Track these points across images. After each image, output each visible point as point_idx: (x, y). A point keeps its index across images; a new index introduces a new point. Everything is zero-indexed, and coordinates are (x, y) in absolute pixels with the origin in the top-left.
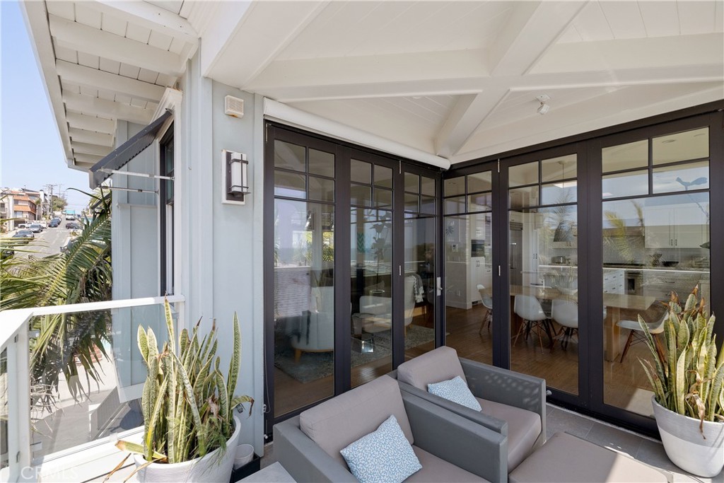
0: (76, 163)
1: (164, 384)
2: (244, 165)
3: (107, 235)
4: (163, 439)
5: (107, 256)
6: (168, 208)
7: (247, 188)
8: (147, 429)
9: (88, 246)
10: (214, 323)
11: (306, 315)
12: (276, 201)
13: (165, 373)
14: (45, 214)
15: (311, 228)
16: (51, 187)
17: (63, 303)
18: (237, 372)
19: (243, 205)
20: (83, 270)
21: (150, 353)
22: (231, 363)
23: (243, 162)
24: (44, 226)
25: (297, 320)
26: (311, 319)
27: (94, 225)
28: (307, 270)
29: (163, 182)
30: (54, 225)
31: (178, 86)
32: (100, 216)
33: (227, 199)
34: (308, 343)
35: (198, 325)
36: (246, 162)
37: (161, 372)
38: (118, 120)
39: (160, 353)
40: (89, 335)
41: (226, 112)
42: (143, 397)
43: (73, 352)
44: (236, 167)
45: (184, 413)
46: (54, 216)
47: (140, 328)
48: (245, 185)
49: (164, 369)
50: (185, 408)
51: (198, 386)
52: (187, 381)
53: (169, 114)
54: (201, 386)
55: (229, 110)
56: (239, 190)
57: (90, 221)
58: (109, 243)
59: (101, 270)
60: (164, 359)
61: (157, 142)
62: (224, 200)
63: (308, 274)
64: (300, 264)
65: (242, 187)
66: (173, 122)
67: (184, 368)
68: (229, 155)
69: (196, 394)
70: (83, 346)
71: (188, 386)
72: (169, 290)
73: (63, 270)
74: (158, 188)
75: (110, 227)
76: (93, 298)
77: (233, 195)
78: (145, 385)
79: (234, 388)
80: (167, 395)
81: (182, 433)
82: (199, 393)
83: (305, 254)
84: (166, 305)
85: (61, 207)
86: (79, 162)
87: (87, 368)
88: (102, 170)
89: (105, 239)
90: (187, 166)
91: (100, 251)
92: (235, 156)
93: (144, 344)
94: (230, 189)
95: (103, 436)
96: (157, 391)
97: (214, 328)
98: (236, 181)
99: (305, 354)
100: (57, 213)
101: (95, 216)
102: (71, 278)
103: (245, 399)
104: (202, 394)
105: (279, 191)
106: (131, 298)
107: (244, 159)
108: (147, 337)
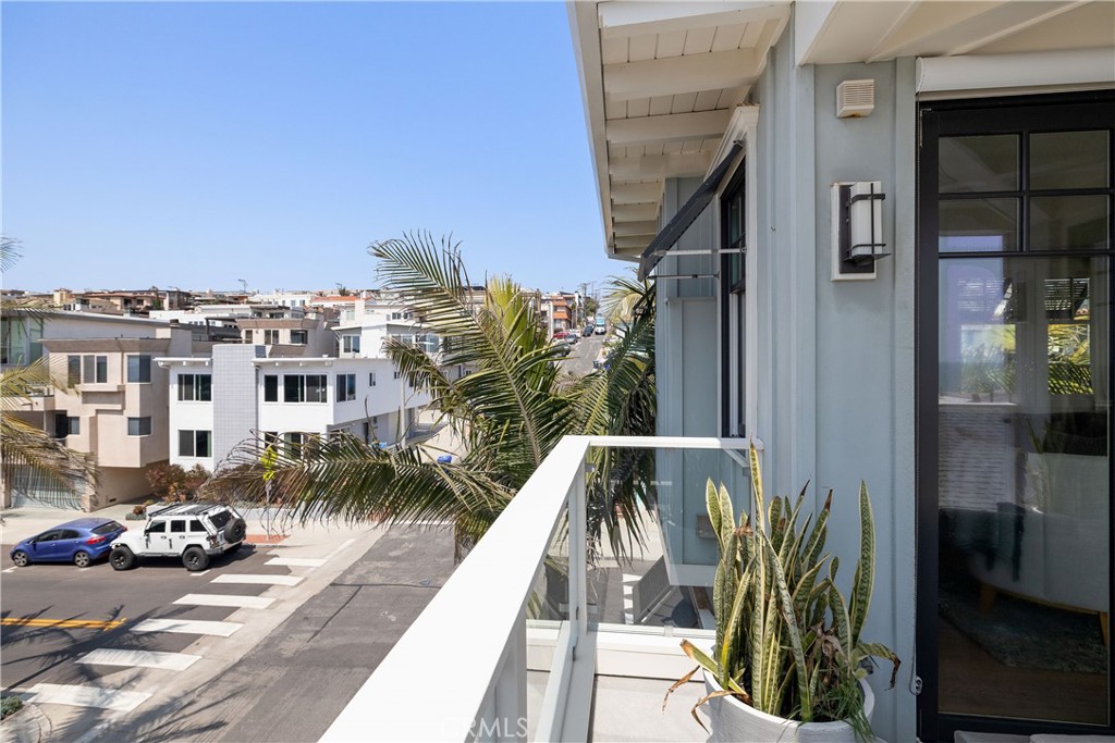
0: (616, 251)
1: (745, 577)
2: (878, 203)
3: (649, 344)
4: (742, 664)
5: (649, 374)
6: (733, 299)
7: (883, 245)
8: (720, 639)
9: (629, 359)
10: (830, 495)
11: (1012, 514)
12: (942, 263)
13: (746, 562)
14: (579, 321)
15: (1012, 316)
16: (585, 287)
17: (605, 433)
18: (866, 595)
19: (872, 280)
20: (626, 392)
21: (724, 524)
22: (857, 576)
23: (873, 197)
24: (579, 335)
25: (984, 520)
26: (1026, 525)
27: (636, 330)
28: (1003, 411)
29: (725, 257)
30: (587, 334)
31: (752, 99)
32: (641, 319)
33: (843, 271)
34: (1016, 577)
35: (803, 494)
36: (882, 197)
37: (739, 558)
38: (667, 180)
39: (737, 526)
40: (631, 480)
41: (839, 113)
42: (715, 587)
43: (616, 500)
44: (860, 211)
45: (777, 636)
46: (587, 323)
47: (709, 483)
48: (878, 240)
49: (745, 554)
50: (777, 628)
51: (800, 598)
52: (783, 585)
53: (739, 147)
54: (805, 600)
55: (844, 108)
56: (866, 251)
57: (630, 327)
58: (652, 355)
59: (644, 395)
60: (745, 537)
61: (717, 198)
62: (837, 275)
63: (1007, 421)
64: (976, 398)
65: (873, 245)
66: (744, 159)
67: (778, 560)
68: (845, 191)
69: (797, 611)
70: (625, 493)
71: (785, 593)
72: (734, 429)
73: (604, 392)
74: (718, 268)
75: (653, 332)
76: (635, 431)
77: (852, 263)
78: (718, 571)
79: (861, 624)
80: (750, 596)
81: (772, 668)
82: (801, 610)
83: (995, 376)
84: (753, 454)
85: (593, 311)
86: (620, 249)
87: (629, 524)
88: (655, 254)
89: (648, 350)
90: (769, 226)
91: (642, 367)
92: (860, 188)
93: (715, 507)
94: (848, 253)
95: (646, 624)
96: (735, 586)
97: (828, 505)
98: (860, 235)
99: (1005, 599)
100: (590, 319)
101: (635, 319)
102: (613, 402)
103: (882, 651)
104: (804, 615)
105: (947, 243)
106: (683, 436)
107: (877, 191)
108: (719, 499)
